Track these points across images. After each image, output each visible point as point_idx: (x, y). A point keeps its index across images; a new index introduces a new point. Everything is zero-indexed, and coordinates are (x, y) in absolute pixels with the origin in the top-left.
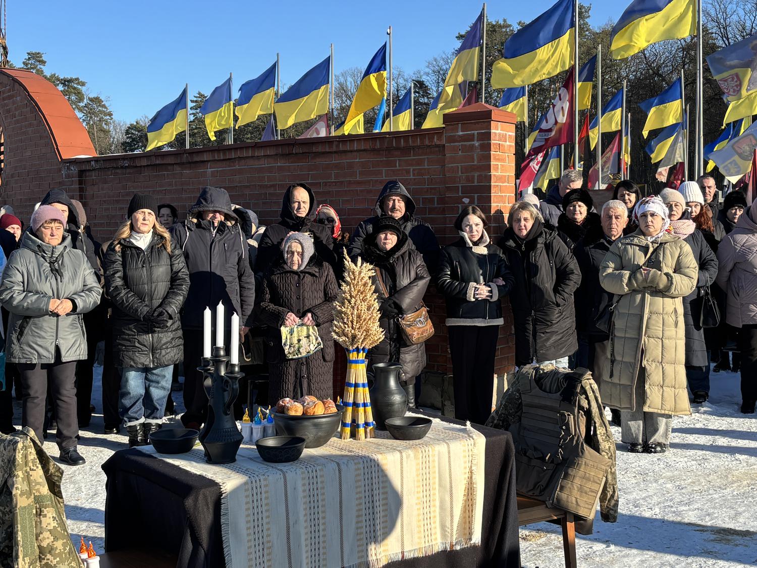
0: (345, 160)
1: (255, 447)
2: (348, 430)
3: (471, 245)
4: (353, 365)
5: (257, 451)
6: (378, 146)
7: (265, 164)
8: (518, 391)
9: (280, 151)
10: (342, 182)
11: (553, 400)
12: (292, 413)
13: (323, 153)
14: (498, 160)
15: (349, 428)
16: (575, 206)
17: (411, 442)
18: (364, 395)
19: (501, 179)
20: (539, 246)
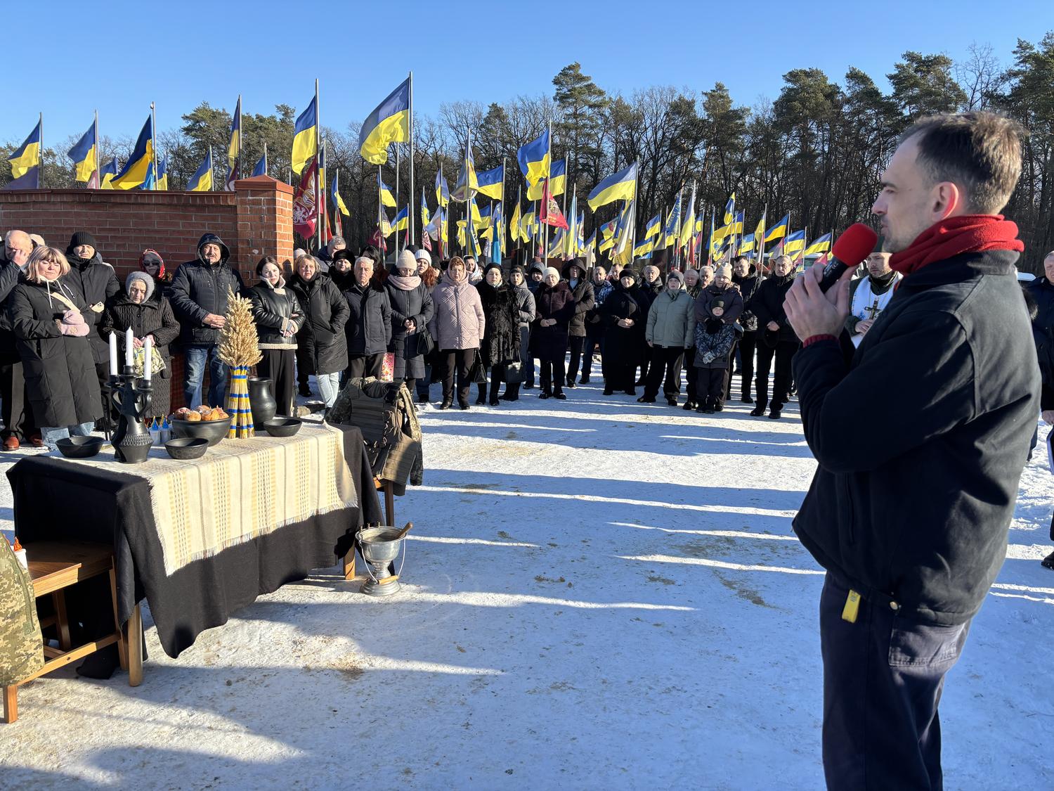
0: (143, 211)
1: (165, 448)
2: (234, 431)
3: (273, 287)
4: (237, 380)
5: (166, 452)
6: (175, 201)
7: (61, 209)
8: (348, 397)
9: (77, 199)
10: (140, 230)
11: (379, 403)
12: (193, 419)
13: (121, 204)
14: (282, 221)
15: (235, 430)
16: (342, 262)
17: (288, 438)
18: (246, 404)
19: (283, 236)
20: (316, 286)
